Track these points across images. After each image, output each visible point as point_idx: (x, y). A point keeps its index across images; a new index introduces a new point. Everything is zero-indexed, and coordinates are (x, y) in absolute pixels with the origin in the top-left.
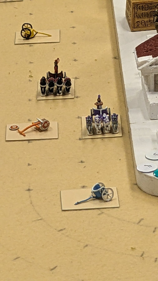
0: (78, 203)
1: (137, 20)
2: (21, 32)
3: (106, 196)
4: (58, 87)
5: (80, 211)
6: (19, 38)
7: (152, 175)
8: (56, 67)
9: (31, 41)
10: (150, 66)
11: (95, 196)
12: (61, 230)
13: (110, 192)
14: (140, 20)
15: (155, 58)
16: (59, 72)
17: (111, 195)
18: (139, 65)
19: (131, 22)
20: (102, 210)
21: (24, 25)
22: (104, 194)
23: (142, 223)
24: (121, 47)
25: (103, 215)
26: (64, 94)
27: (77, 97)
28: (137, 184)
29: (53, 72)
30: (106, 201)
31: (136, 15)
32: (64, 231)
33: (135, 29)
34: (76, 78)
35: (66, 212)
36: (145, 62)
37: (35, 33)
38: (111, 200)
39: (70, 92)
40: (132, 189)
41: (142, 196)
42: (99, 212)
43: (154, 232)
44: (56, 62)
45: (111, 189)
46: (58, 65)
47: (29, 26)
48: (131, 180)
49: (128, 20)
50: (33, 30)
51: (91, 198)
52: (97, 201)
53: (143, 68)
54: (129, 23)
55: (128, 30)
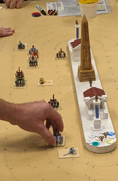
0: (64, 155)
1: (82, 78)
2: (40, 82)
3: (74, 153)
4: (54, 105)
5: (65, 159)
6: (39, 84)
7: (91, 144)
8: (53, 97)
9: (43, 85)
10: (89, 101)
11: (70, 152)
12: (59, 167)
13: (76, 151)
14: (83, 78)
15: (91, 98)
16: (55, 99)
17: (76, 152)
18: (85, 100)
19: (80, 78)
20: (73, 158)
21: (40, 78)
22: (74, 152)
23: (88, 164)
24: (77, 89)
25: (74, 160)
26: (57, 108)
27: (61, 109)
28: (85, 147)
29: (52, 99)
30: (75, 154)
31: (82, 76)
32: (60, 168)
33: (81, 81)
34: (60, 101)
35: (60, 159)
36: (87, 99)
37: (44, 82)
38: (76, 154)
39: (59, 107)
40: (84, 149)
41: (87, 152)
42: (72, 159)
43: (93, 168)
44: (53, 96)
45: (76, 150)
46: (54, 96)
47: (42, 79)
48: (83, 145)
49: (79, 78)
50: (44, 81)
51: (69, 153)
52: (71, 154)
53: (87, 102)
54: (79, 79)
55: (79, 82)
